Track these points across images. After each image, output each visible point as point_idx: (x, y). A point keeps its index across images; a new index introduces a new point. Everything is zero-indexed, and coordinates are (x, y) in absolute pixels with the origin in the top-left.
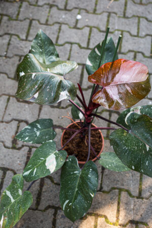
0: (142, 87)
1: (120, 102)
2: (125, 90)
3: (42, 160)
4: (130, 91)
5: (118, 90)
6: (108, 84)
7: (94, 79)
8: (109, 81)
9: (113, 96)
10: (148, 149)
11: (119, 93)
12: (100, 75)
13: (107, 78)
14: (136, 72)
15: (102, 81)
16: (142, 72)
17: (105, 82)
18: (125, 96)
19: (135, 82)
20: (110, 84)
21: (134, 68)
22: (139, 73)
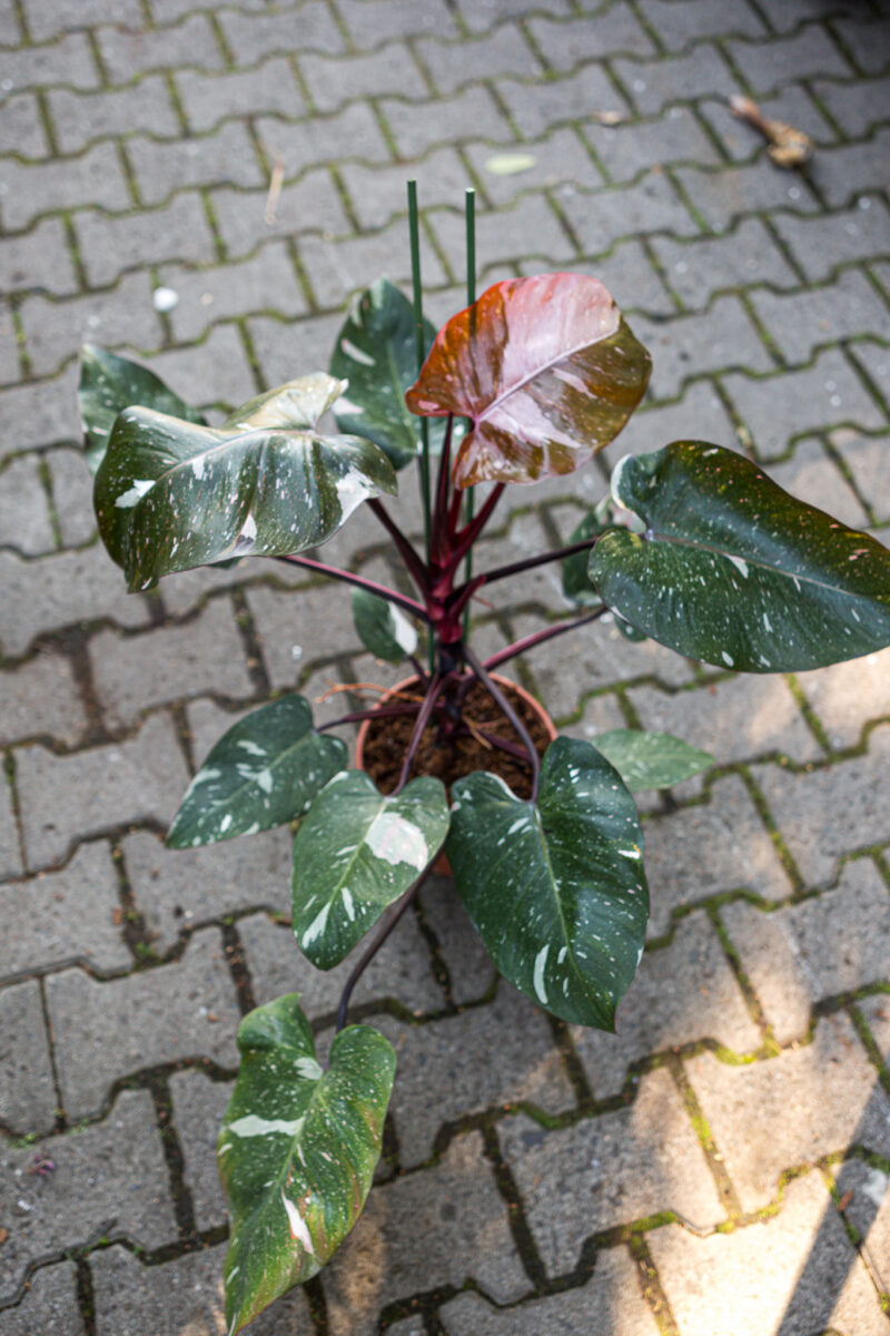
0: (617, 356)
1: (564, 439)
2: (560, 389)
3: (348, 855)
4: (583, 388)
5: (537, 400)
6: (487, 401)
7: (427, 399)
8: (487, 386)
9: (527, 431)
10: (745, 572)
11: (545, 409)
12: (444, 380)
13: (475, 380)
14: (571, 312)
15: (460, 398)
16: (591, 305)
17: (473, 400)
18: (575, 409)
19: (582, 345)
20: (495, 398)
21: (556, 301)
22: (580, 313)
